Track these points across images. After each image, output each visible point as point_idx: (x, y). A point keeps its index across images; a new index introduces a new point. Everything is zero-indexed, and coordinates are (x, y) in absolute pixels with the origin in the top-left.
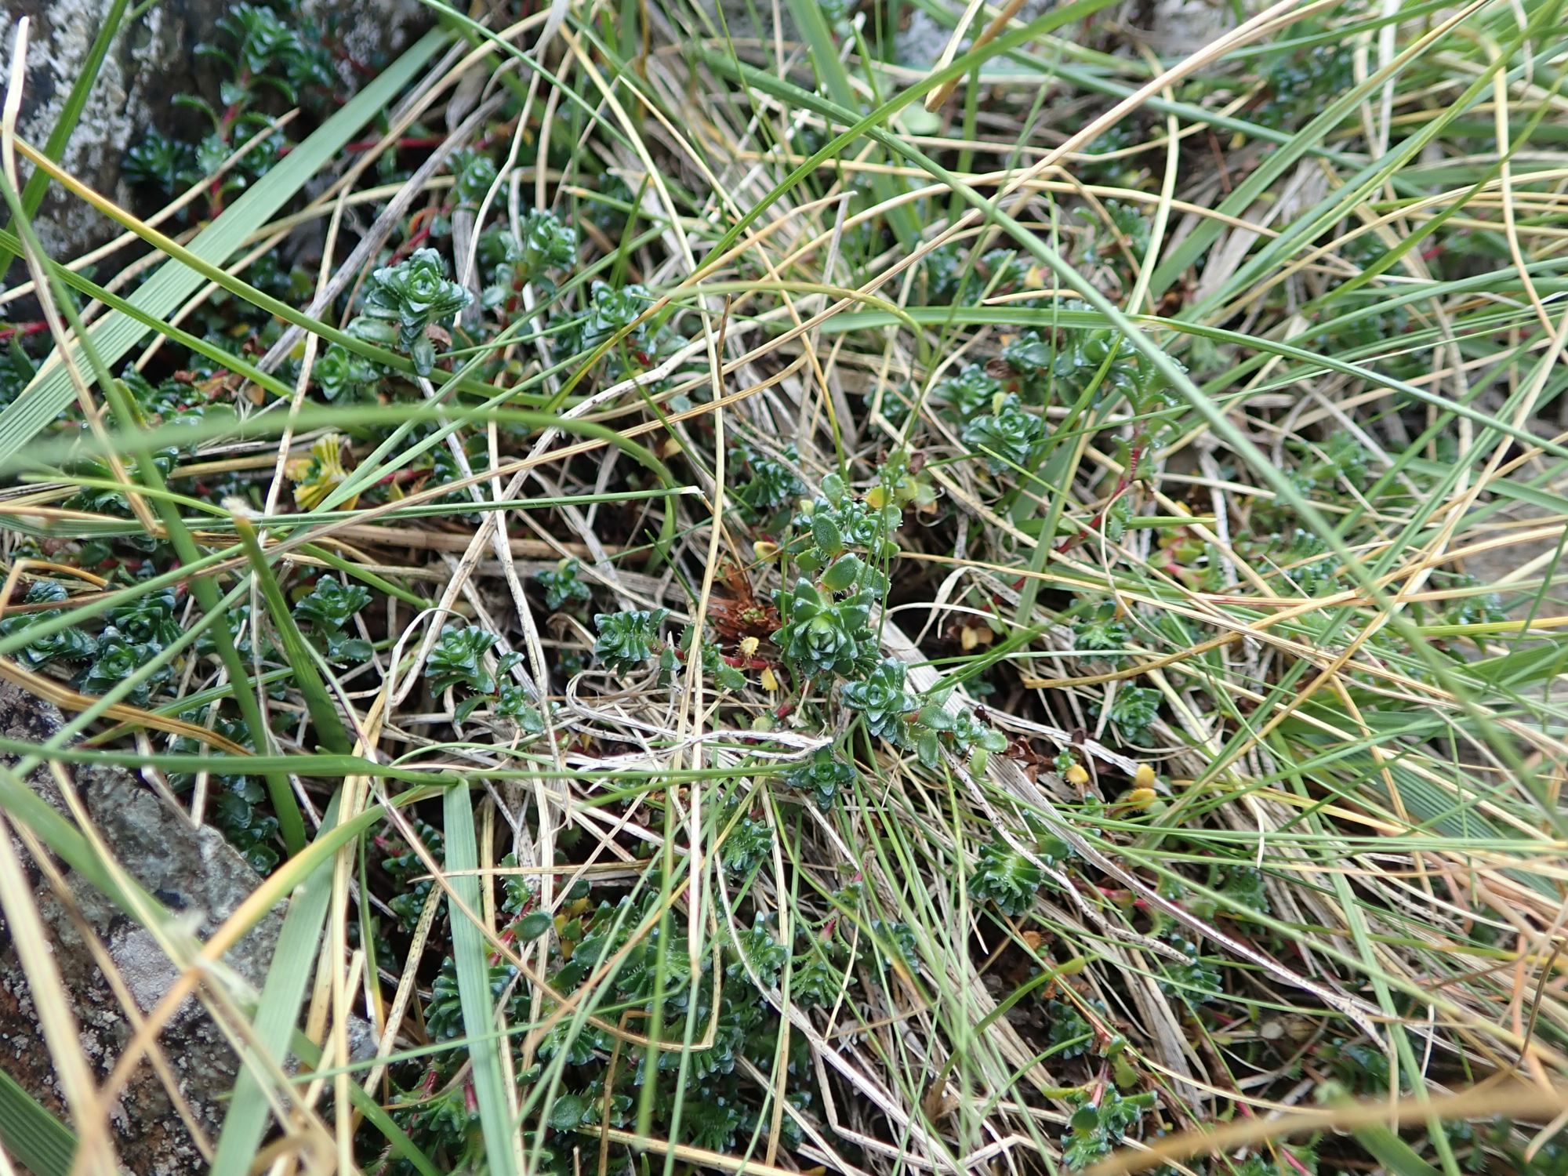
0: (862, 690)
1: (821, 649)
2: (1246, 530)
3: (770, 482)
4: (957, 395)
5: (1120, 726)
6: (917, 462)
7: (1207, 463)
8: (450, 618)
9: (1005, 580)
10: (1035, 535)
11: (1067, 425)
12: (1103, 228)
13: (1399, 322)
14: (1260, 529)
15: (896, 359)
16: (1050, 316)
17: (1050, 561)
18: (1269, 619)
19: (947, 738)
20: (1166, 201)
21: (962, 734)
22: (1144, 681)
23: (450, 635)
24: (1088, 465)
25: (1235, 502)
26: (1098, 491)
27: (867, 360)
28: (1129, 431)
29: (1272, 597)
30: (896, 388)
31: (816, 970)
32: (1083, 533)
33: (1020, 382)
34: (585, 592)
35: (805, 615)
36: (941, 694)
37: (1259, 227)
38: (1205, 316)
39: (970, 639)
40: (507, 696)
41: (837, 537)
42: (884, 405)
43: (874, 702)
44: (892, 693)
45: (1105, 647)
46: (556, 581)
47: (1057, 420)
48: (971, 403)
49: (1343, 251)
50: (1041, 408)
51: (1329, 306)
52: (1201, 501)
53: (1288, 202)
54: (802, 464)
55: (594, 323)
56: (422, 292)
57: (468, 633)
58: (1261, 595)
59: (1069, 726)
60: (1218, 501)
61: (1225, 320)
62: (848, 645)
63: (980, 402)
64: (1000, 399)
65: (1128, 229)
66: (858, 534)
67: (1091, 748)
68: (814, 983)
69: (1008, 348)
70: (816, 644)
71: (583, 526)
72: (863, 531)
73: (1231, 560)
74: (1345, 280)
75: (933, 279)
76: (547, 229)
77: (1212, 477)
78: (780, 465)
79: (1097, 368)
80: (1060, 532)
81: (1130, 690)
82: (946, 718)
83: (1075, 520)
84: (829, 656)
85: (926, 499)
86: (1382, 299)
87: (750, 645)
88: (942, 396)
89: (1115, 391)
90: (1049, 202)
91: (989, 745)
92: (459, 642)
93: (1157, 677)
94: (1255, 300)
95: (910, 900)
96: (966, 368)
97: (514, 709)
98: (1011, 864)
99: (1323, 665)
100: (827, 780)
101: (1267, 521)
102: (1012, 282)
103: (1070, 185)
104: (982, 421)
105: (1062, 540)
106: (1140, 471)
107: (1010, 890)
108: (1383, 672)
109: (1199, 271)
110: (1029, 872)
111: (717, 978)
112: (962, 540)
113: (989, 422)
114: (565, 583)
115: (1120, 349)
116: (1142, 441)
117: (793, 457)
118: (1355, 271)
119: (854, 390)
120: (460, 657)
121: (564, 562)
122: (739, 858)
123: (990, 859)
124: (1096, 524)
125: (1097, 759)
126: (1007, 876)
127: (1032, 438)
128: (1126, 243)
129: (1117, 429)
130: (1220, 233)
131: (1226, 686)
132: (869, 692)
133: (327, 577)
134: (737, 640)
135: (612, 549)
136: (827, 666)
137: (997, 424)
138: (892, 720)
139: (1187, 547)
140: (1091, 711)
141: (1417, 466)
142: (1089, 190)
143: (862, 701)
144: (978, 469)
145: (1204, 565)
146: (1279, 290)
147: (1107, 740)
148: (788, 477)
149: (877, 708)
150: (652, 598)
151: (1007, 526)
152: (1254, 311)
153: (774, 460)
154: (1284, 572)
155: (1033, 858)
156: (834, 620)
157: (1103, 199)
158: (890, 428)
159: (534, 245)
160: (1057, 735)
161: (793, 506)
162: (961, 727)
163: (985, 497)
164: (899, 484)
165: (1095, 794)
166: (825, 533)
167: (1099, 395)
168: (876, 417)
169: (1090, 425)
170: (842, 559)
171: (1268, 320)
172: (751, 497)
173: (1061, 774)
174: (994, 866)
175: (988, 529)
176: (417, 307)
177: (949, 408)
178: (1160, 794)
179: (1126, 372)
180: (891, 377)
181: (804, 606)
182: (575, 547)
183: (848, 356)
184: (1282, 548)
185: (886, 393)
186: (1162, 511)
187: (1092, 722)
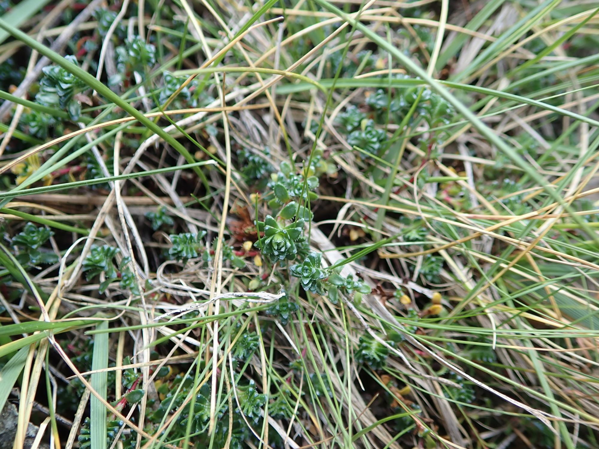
0: (299, 269)
1: (278, 250)
2: (481, 180)
3: (257, 166)
4: (345, 122)
5: (425, 275)
6: (327, 154)
7: (463, 149)
8: (95, 241)
9: (369, 208)
10: (383, 186)
11: (398, 133)
12: (413, 40)
13: (552, 80)
14: (487, 178)
15: (317, 105)
16: (387, 82)
17: (390, 199)
18: (497, 226)
19: (343, 289)
20: (443, 25)
21: (349, 286)
22: (436, 254)
23: (95, 250)
24: (407, 151)
25: (476, 167)
26: (413, 164)
27: (303, 105)
28: (426, 136)
29: (497, 215)
30: (317, 119)
31: (282, 403)
32: (406, 186)
33: (375, 114)
34: (170, 221)
35: (271, 233)
36: (339, 268)
37: (486, 36)
38: (461, 80)
39: (354, 236)
40: (125, 278)
41: (286, 194)
42: (312, 127)
43: (305, 274)
44: (314, 270)
45: (417, 240)
46: (155, 217)
47: (393, 131)
48: (352, 125)
49: (524, 47)
50: (384, 126)
51: (519, 74)
52: (459, 167)
53: (498, 24)
54: (272, 157)
55: (165, 91)
56: (67, 78)
57: (103, 248)
58: (492, 214)
59: (402, 275)
60: (468, 167)
61: (471, 81)
62: (292, 247)
63: (356, 124)
64: (366, 122)
65: (424, 38)
66: (297, 192)
67: (411, 286)
68: (281, 409)
69: (370, 98)
70: (276, 248)
71: (170, 189)
72: (299, 190)
73: (475, 195)
74: (527, 60)
75: (333, 66)
76: (138, 46)
77: (464, 155)
78: (261, 158)
79: (411, 107)
80: (395, 185)
81: (429, 258)
82: (341, 280)
83: (402, 179)
84: (282, 253)
85: (332, 171)
86: (544, 69)
87: (248, 245)
88: (338, 122)
89: (419, 118)
90: (387, 27)
91: (362, 291)
92: (99, 253)
93: (443, 253)
94: (484, 71)
95: (328, 362)
96: (350, 108)
97: (129, 284)
98: (374, 346)
99: (522, 248)
100: (285, 311)
101: (490, 175)
102: (370, 67)
103: (396, 19)
104: (356, 134)
105: (396, 189)
106: (432, 156)
107: (374, 359)
108: (551, 251)
109: (457, 58)
110: (383, 350)
111: (231, 415)
112: (349, 189)
113: (360, 134)
114: (160, 218)
115: (421, 97)
116: (432, 141)
117: (267, 154)
118: (531, 56)
119: (298, 119)
120: (99, 261)
121: (159, 208)
122: (241, 353)
123: (364, 344)
124: (412, 181)
125: (414, 291)
126: (372, 353)
127: (380, 141)
128: (424, 45)
129: (421, 136)
130: (466, 40)
131: (474, 254)
132: (303, 269)
133: (30, 224)
134: (243, 242)
135: (185, 199)
136: (282, 257)
137: (363, 135)
138: (314, 282)
139: (453, 189)
140: (411, 268)
141: (561, 148)
142: (406, 21)
143: (300, 274)
144: (356, 156)
145: (462, 197)
146: (494, 67)
147: (419, 282)
148: (265, 163)
149: (307, 277)
150: (204, 222)
151: (370, 182)
152: (483, 77)
153: (258, 156)
154: (500, 201)
155: (384, 343)
156: (284, 236)
157: (412, 25)
158: (313, 137)
159: (132, 53)
160: (396, 280)
161: (268, 177)
162: (349, 283)
163: (360, 169)
164: (318, 165)
165: (414, 309)
166: (280, 191)
167: (412, 120)
168: (308, 133)
169: (409, 134)
170: (288, 205)
171: (489, 81)
172: (247, 173)
173: (397, 300)
174: (366, 348)
175: (362, 184)
176: (64, 86)
177: (341, 127)
178: (445, 306)
179: (425, 108)
180: (315, 113)
181: (270, 229)
182: (166, 199)
183: (295, 104)
184: (498, 187)
185: (313, 121)
186: (443, 174)
187: (412, 273)
